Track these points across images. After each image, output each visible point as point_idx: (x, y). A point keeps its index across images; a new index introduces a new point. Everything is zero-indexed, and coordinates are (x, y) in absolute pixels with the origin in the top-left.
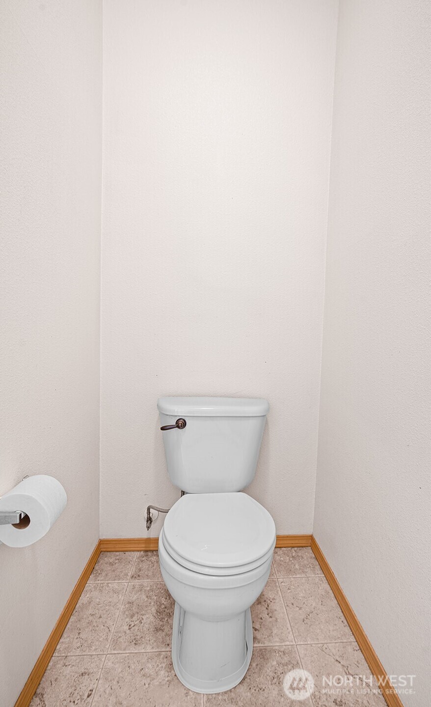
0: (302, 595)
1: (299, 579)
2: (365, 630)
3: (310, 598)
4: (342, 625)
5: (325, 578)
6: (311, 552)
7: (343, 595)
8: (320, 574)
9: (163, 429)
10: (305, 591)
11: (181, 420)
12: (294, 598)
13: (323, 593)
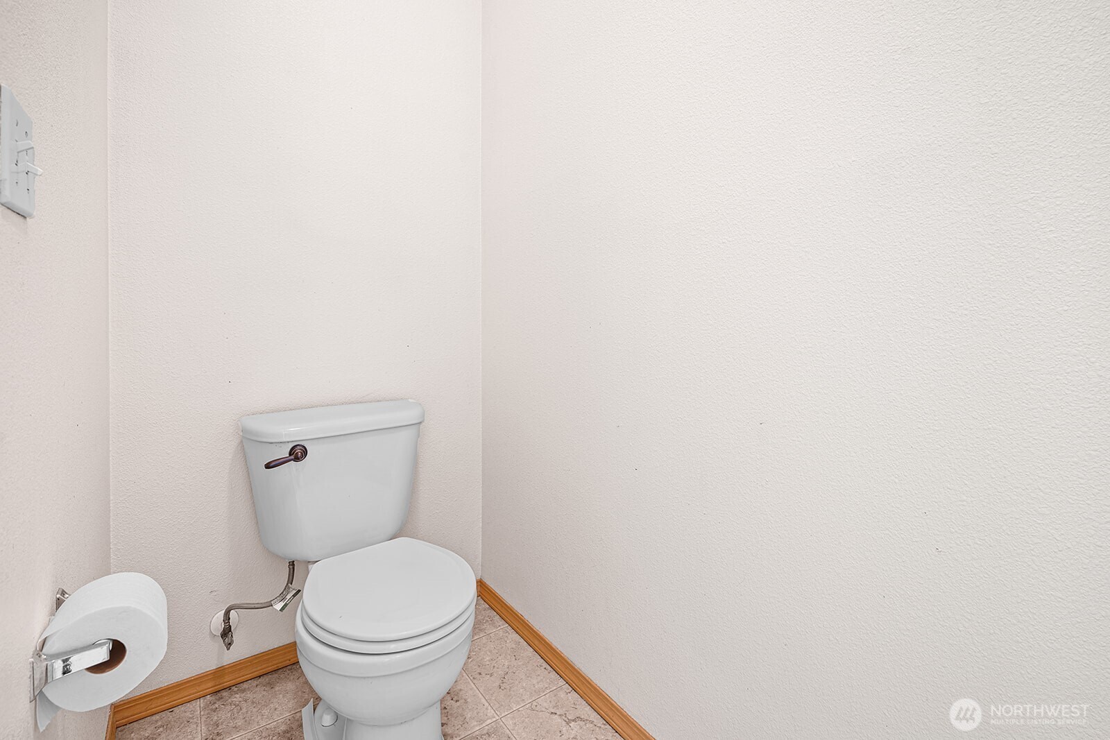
0: (487, 658)
1: (479, 640)
2: (576, 663)
3: (500, 658)
4: (546, 672)
5: (510, 628)
6: (483, 602)
7: (539, 636)
8: (503, 625)
9: (268, 466)
10: (490, 651)
11: (298, 447)
12: (479, 666)
13: (514, 646)
